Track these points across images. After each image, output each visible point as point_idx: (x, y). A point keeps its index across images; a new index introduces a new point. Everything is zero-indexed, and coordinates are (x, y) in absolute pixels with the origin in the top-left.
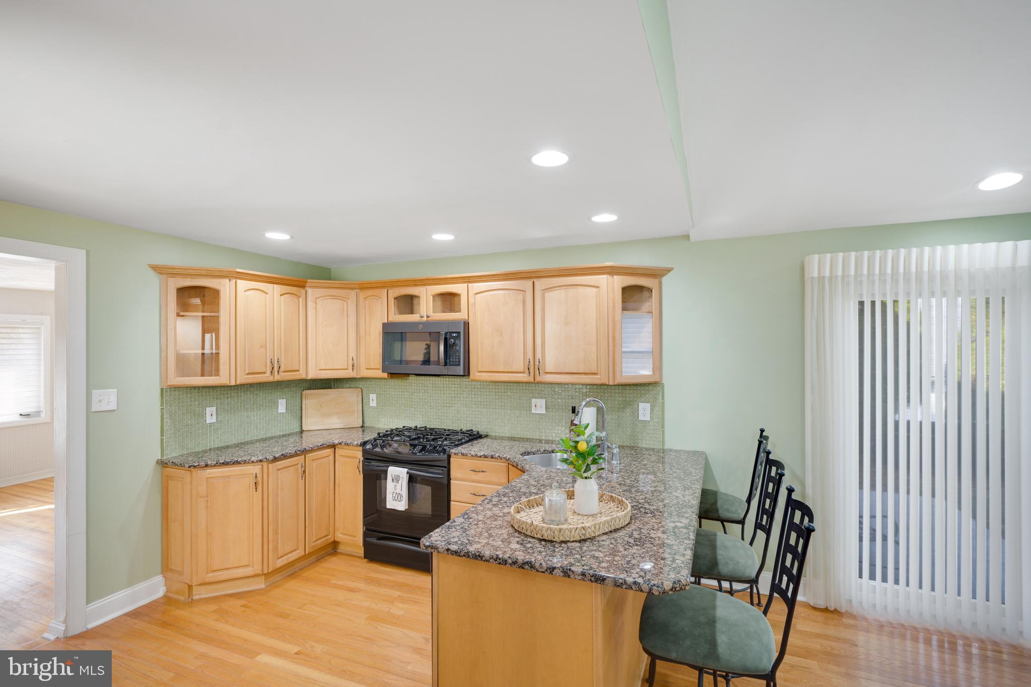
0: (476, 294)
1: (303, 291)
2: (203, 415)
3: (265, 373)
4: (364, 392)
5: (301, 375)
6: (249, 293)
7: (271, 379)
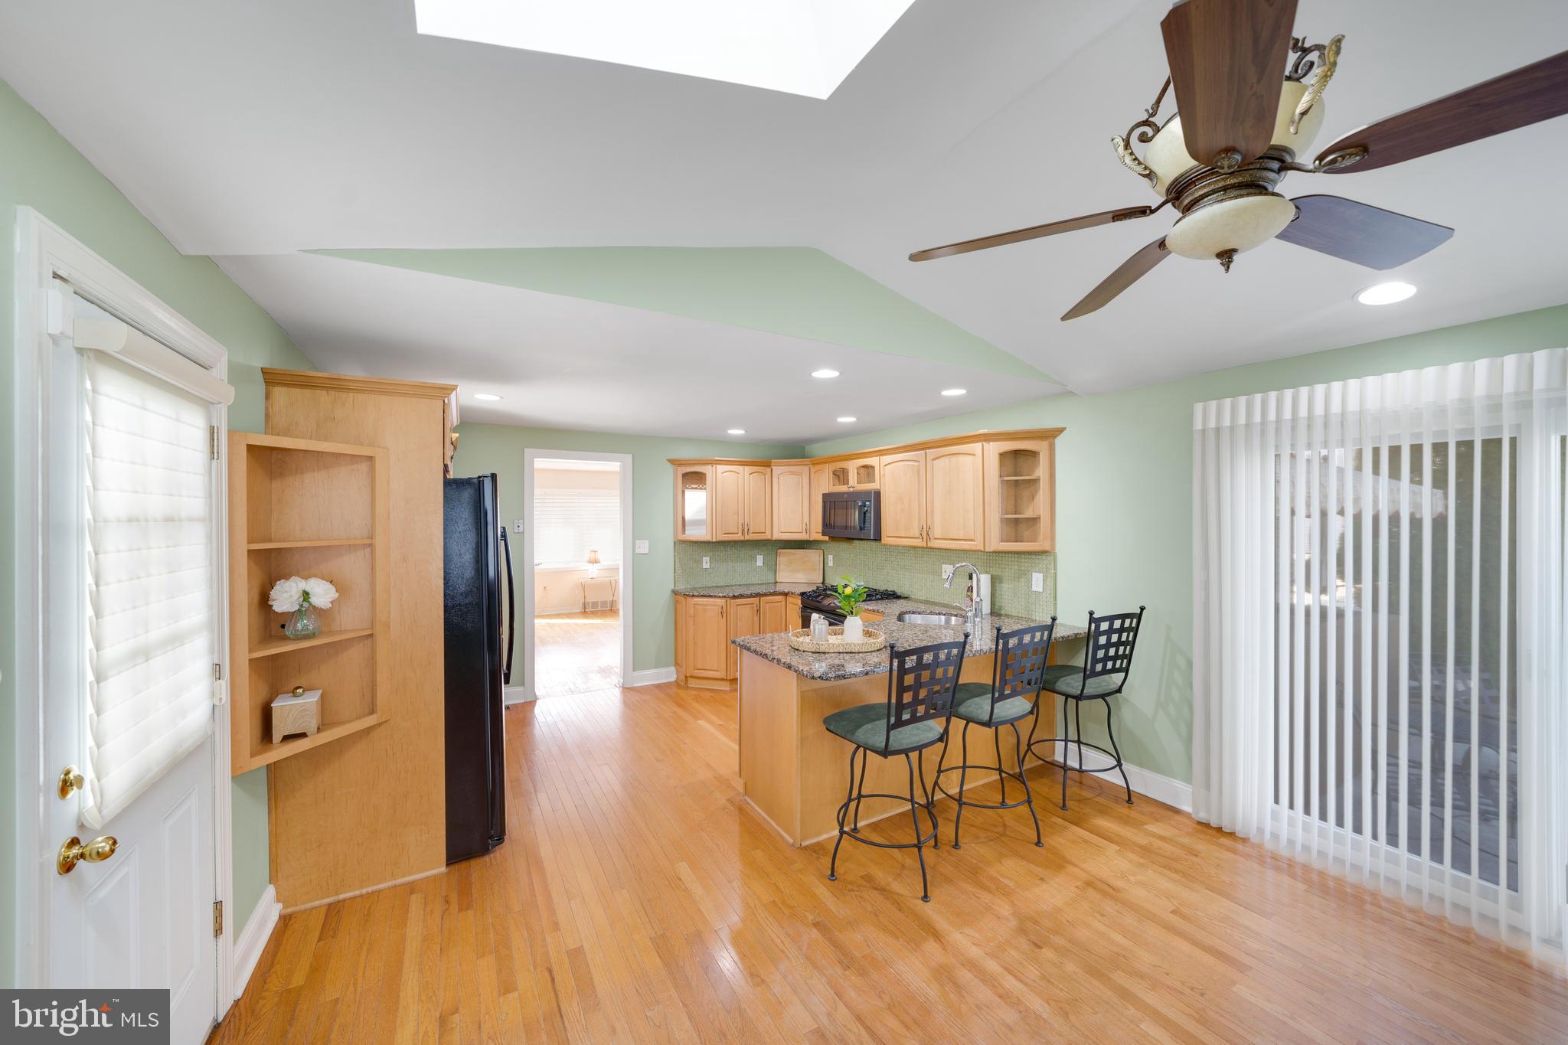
0: (886, 465)
1: (769, 469)
2: (701, 563)
3: (737, 533)
4: (825, 553)
5: (767, 536)
6: (725, 474)
7: (742, 538)
